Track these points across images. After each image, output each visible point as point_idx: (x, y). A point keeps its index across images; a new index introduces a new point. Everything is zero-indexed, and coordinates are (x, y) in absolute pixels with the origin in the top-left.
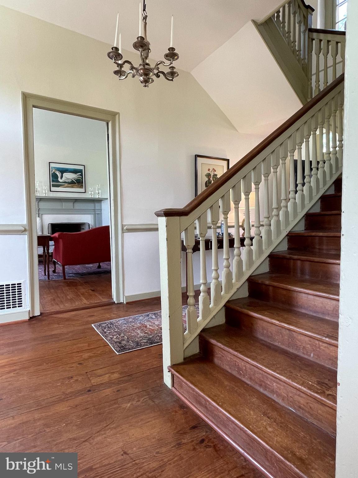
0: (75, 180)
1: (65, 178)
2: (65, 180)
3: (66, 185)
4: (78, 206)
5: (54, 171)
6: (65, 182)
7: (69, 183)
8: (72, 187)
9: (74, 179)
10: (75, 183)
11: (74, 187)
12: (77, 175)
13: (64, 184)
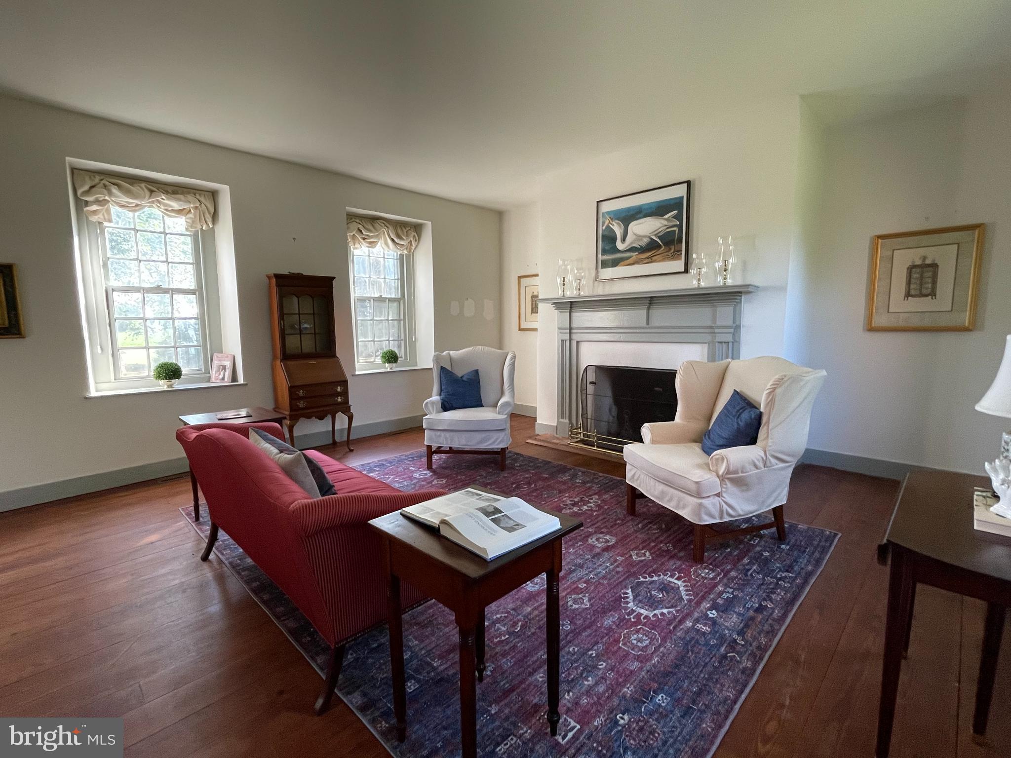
0: (659, 237)
1: (634, 237)
2: (632, 243)
3: (634, 257)
4: (662, 316)
5: (607, 222)
6: (632, 249)
7: (642, 250)
8: (650, 260)
9: (655, 235)
10: (659, 246)
11: (654, 258)
12: (666, 220)
13: (628, 254)
